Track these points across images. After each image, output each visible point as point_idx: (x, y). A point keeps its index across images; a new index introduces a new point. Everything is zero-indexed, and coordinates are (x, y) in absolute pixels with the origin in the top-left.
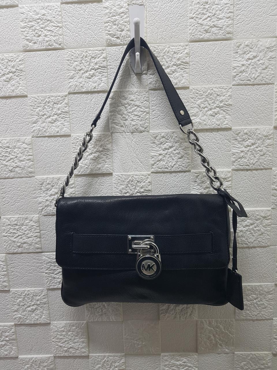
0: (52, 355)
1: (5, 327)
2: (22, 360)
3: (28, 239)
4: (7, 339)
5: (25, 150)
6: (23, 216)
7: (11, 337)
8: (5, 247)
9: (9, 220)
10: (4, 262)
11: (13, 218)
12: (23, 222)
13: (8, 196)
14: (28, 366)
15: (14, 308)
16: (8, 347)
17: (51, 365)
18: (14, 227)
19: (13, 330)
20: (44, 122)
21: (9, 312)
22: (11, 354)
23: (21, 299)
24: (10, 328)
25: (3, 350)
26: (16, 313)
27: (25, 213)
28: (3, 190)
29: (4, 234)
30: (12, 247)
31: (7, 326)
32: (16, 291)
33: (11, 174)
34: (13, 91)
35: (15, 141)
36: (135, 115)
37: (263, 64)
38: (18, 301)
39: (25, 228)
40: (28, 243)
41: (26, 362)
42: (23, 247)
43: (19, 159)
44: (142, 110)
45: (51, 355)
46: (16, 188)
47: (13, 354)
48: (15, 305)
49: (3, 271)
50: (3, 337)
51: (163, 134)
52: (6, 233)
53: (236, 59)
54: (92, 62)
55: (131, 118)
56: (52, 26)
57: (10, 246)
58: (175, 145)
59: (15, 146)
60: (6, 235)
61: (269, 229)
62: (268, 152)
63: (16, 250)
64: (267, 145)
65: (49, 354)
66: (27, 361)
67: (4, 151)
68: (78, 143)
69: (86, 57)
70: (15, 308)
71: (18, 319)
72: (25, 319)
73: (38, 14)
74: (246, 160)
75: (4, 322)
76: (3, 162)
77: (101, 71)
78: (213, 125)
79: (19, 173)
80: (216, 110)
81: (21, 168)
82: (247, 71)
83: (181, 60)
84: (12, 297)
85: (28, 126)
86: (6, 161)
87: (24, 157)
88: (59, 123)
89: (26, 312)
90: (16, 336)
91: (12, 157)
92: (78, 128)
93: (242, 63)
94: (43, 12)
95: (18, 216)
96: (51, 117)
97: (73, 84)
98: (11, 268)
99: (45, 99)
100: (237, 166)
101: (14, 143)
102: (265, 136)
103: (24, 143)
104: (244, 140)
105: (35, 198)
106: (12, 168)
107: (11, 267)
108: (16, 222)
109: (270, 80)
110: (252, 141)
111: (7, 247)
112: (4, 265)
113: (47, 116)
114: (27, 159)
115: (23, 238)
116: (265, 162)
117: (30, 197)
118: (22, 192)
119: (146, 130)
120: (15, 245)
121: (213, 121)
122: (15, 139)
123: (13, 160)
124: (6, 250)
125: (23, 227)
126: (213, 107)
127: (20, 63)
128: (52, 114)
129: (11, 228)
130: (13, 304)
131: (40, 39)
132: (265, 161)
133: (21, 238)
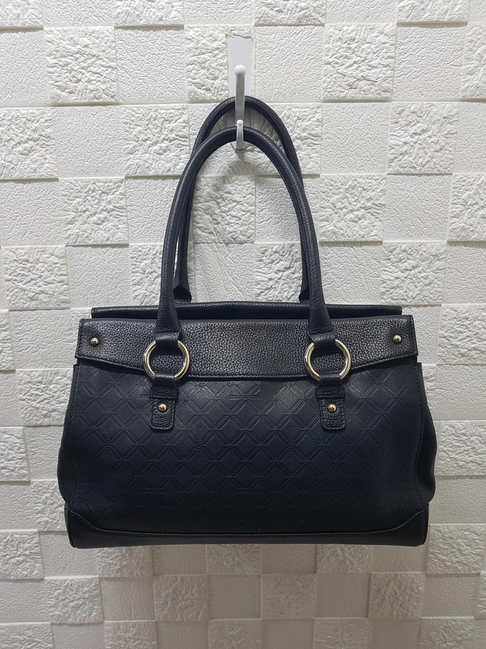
0: (97, 576)
1: (23, 536)
2: (50, 582)
3: (60, 405)
4: (27, 552)
5: (54, 266)
6: (52, 369)
7: (33, 550)
8: (22, 416)
9: (29, 375)
10: (21, 439)
11: (34, 371)
12: (51, 378)
13: (26, 337)
14: (59, 591)
15: (37, 507)
16: (28, 564)
17: (95, 590)
18: (37, 386)
19: (36, 540)
20: (85, 222)
21: (30, 514)
22: (34, 574)
23: (48, 495)
24: (31, 536)
25: (20, 568)
26: (40, 515)
27: (54, 365)
28: (18, 328)
29: (21, 396)
30: (34, 417)
31: (26, 534)
32: (41, 482)
33: (32, 304)
34: (35, 170)
35: (38, 251)
36: (232, 216)
37: (436, 143)
38: (44, 497)
39: (54, 388)
40: (59, 410)
41: (55, 586)
42: (52, 416)
43: (45, 280)
44: (243, 208)
45: (95, 576)
46: (41, 326)
47: (35, 574)
48: (39, 503)
49: (19, 452)
50: (21, 550)
51: (275, 248)
52: (24, 395)
53: (395, 134)
54: (165, 128)
55: (226, 220)
56: (100, 65)
57: (31, 414)
58: (294, 265)
59: (38, 260)
60: (24, 398)
61: (432, 395)
62: (436, 280)
63: (41, 421)
64: (435, 268)
65: (91, 574)
66: (58, 584)
67: (20, 267)
68: (140, 257)
69: (155, 119)
70: (39, 508)
71: (43, 523)
72: (55, 523)
73: (76, 44)
74: (401, 292)
75: (23, 528)
76: (18, 284)
77: (180, 144)
78: (354, 235)
79: (44, 303)
80: (359, 213)
81: (47, 294)
82: (411, 153)
83: (308, 131)
84: (34, 492)
85: (60, 227)
86: (23, 283)
87: (53, 277)
88: (109, 225)
89: (55, 513)
90: (41, 549)
91: (34, 276)
92: (140, 233)
93: (403, 140)
94: (86, 40)
95: (43, 369)
96: (97, 215)
97: (133, 163)
98: (32, 448)
99: (87, 185)
100: (388, 301)
101: (37, 255)
102: (433, 256)
103: (53, 255)
104: (401, 260)
105: (71, 342)
106: (34, 294)
107: (32, 446)
108: (39, 379)
109: (446, 168)
110: (412, 262)
111: (26, 417)
112: (21, 444)
113: (90, 213)
114: (58, 280)
115: (51, 403)
116: (431, 296)
117: (63, 341)
118: (49, 332)
119: (249, 239)
120: (38, 414)
121: (354, 230)
122: (38, 248)
123: (35, 282)
124: (25, 421)
125: (51, 387)
126: (356, 208)
127: (46, 124)
128: (99, 211)
129: (31, 388)
130: (36, 501)
131: (80, 86)
132: (431, 294)
133: (48, 403)
